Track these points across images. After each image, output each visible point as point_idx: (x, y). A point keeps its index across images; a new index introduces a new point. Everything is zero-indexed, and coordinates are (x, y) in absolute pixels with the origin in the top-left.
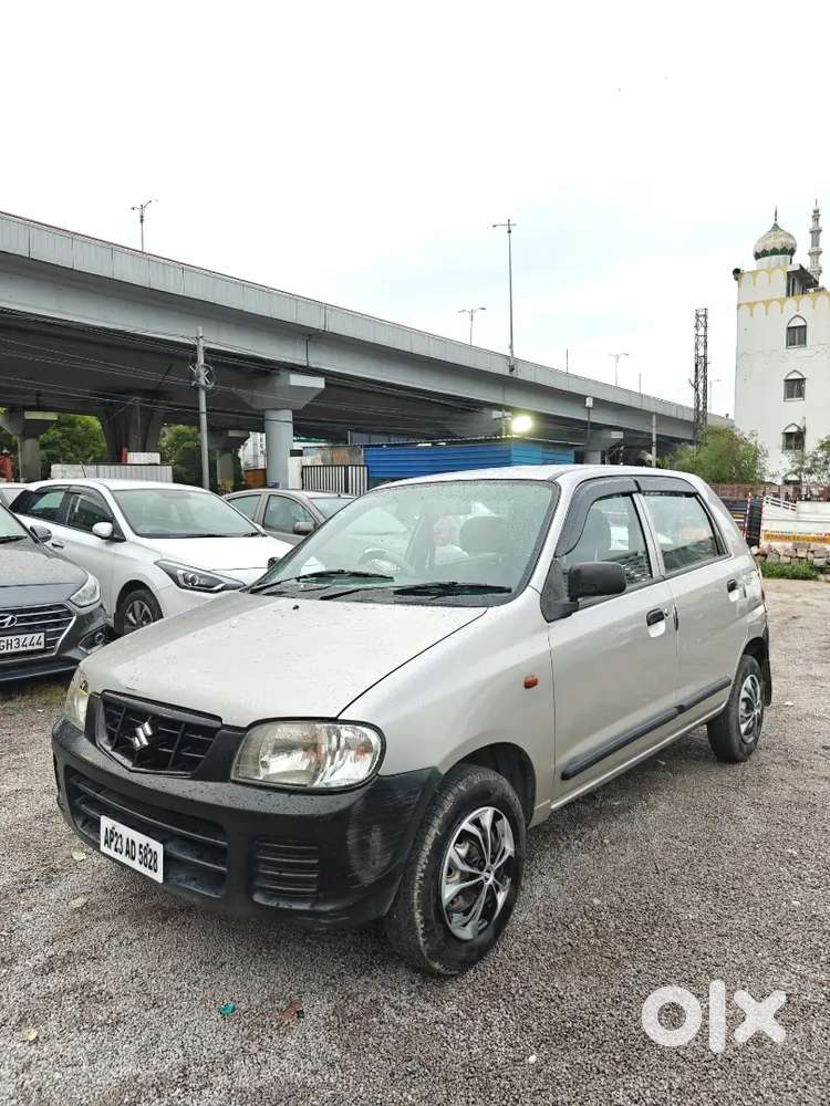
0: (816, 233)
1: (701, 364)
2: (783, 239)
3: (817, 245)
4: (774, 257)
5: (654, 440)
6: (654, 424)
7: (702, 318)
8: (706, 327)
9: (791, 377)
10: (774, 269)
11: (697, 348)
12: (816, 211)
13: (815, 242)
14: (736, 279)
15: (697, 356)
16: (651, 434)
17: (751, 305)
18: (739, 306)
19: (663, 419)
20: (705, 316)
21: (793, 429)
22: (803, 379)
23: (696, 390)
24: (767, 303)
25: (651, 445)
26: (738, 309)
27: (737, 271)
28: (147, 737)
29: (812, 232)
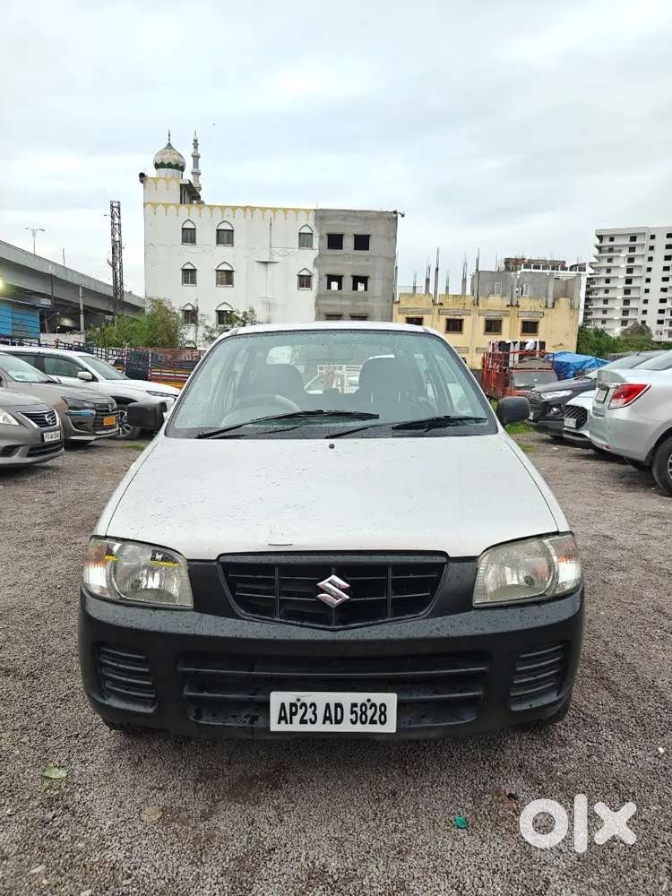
0: (196, 157)
1: (117, 247)
2: (175, 157)
3: (197, 167)
4: (170, 170)
5: (82, 308)
6: (81, 295)
7: (115, 210)
8: (119, 218)
9: (185, 267)
10: (170, 179)
11: (113, 235)
12: (196, 141)
13: (196, 164)
14: (142, 182)
15: (114, 241)
16: (79, 304)
17: (155, 205)
18: (145, 205)
19: (88, 292)
20: (119, 208)
21: (189, 308)
22: (195, 270)
23: (114, 269)
24: (166, 205)
25: (80, 313)
26: (144, 206)
27: (142, 175)
28: (344, 590)
29: (193, 156)
